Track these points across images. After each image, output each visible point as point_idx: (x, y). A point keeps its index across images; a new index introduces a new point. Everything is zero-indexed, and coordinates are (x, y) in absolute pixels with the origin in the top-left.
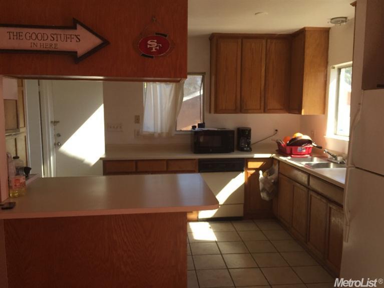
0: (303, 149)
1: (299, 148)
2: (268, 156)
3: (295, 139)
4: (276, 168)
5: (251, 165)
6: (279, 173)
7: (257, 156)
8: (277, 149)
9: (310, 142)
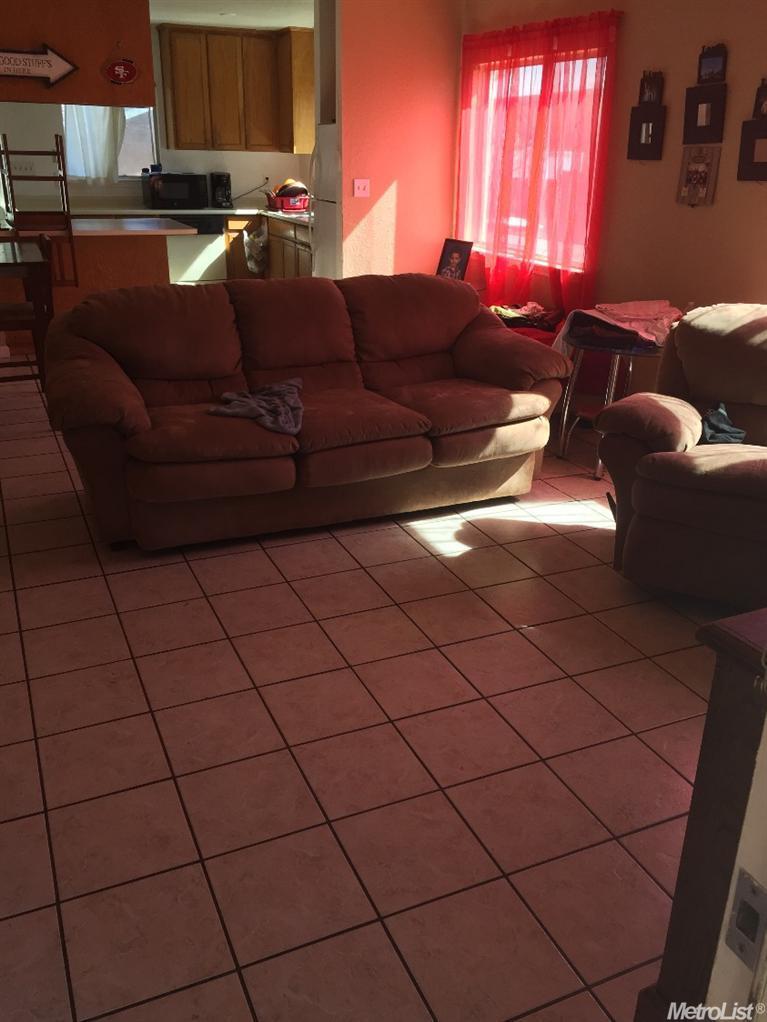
0: (296, 201)
1: (292, 200)
2: (254, 212)
3: (286, 186)
4: (265, 228)
5: (233, 225)
6: (269, 233)
7: (239, 212)
8: (267, 203)
9: (304, 192)
